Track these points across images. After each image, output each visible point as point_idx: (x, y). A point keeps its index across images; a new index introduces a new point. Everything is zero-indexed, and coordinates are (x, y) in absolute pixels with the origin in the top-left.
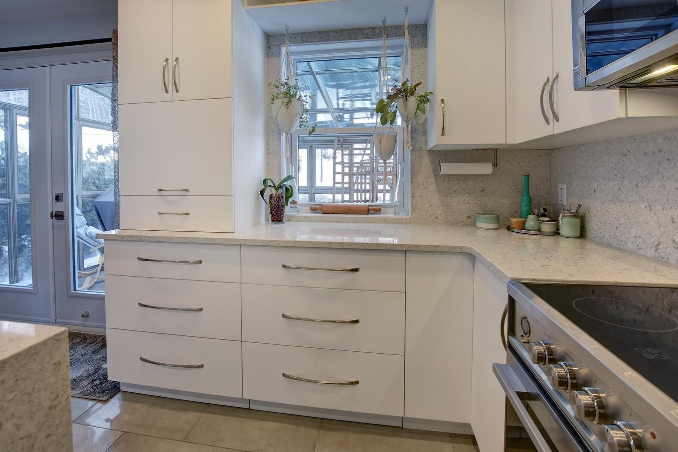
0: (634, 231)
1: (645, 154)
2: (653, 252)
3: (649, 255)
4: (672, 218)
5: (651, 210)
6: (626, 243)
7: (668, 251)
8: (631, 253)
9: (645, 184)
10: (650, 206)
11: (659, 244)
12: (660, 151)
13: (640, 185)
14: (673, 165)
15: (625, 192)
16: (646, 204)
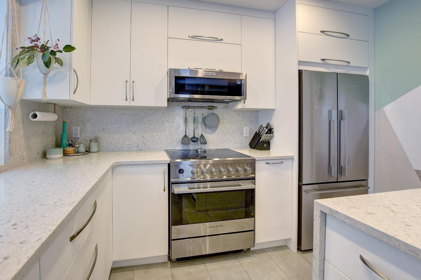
0: (127, 143)
1: (132, 115)
2: (136, 148)
3: (134, 150)
4: (143, 136)
5: (135, 134)
6: (123, 148)
7: (142, 147)
8: (126, 151)
9: (132, 126)
10: (134, 133)
11: (138, 145)
12: (138, 115)
13: (130, 126)
14: (143, 119)
15: (122, 129)
16: (133, 133)
